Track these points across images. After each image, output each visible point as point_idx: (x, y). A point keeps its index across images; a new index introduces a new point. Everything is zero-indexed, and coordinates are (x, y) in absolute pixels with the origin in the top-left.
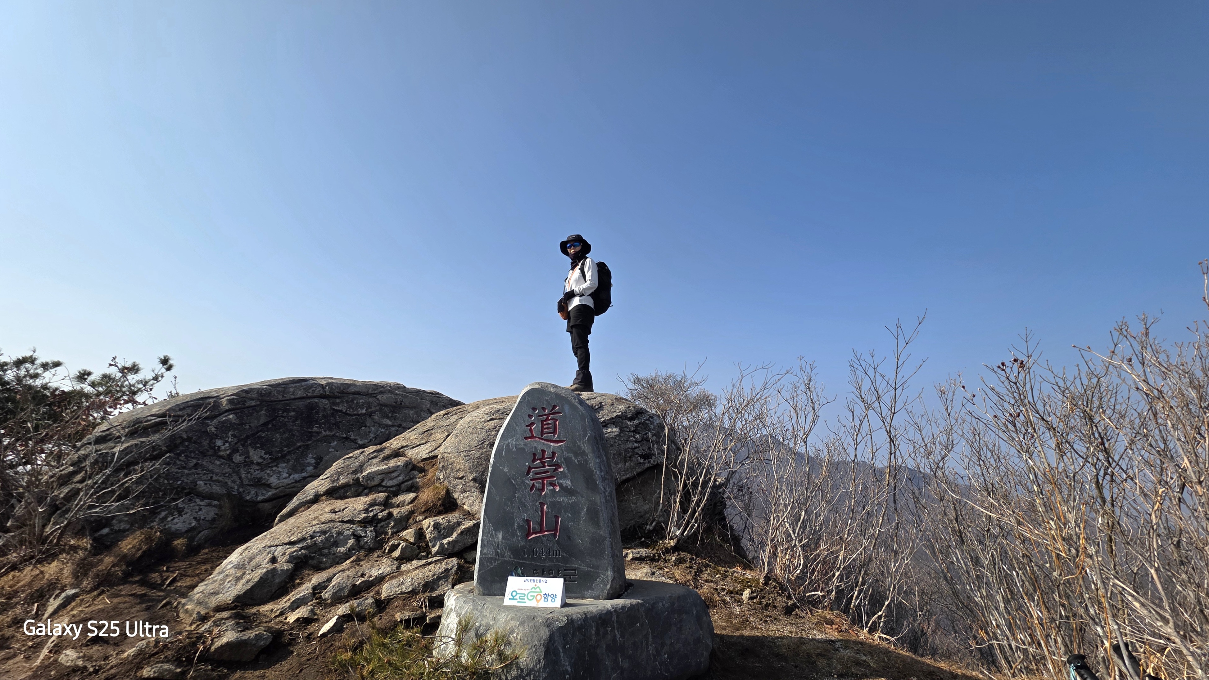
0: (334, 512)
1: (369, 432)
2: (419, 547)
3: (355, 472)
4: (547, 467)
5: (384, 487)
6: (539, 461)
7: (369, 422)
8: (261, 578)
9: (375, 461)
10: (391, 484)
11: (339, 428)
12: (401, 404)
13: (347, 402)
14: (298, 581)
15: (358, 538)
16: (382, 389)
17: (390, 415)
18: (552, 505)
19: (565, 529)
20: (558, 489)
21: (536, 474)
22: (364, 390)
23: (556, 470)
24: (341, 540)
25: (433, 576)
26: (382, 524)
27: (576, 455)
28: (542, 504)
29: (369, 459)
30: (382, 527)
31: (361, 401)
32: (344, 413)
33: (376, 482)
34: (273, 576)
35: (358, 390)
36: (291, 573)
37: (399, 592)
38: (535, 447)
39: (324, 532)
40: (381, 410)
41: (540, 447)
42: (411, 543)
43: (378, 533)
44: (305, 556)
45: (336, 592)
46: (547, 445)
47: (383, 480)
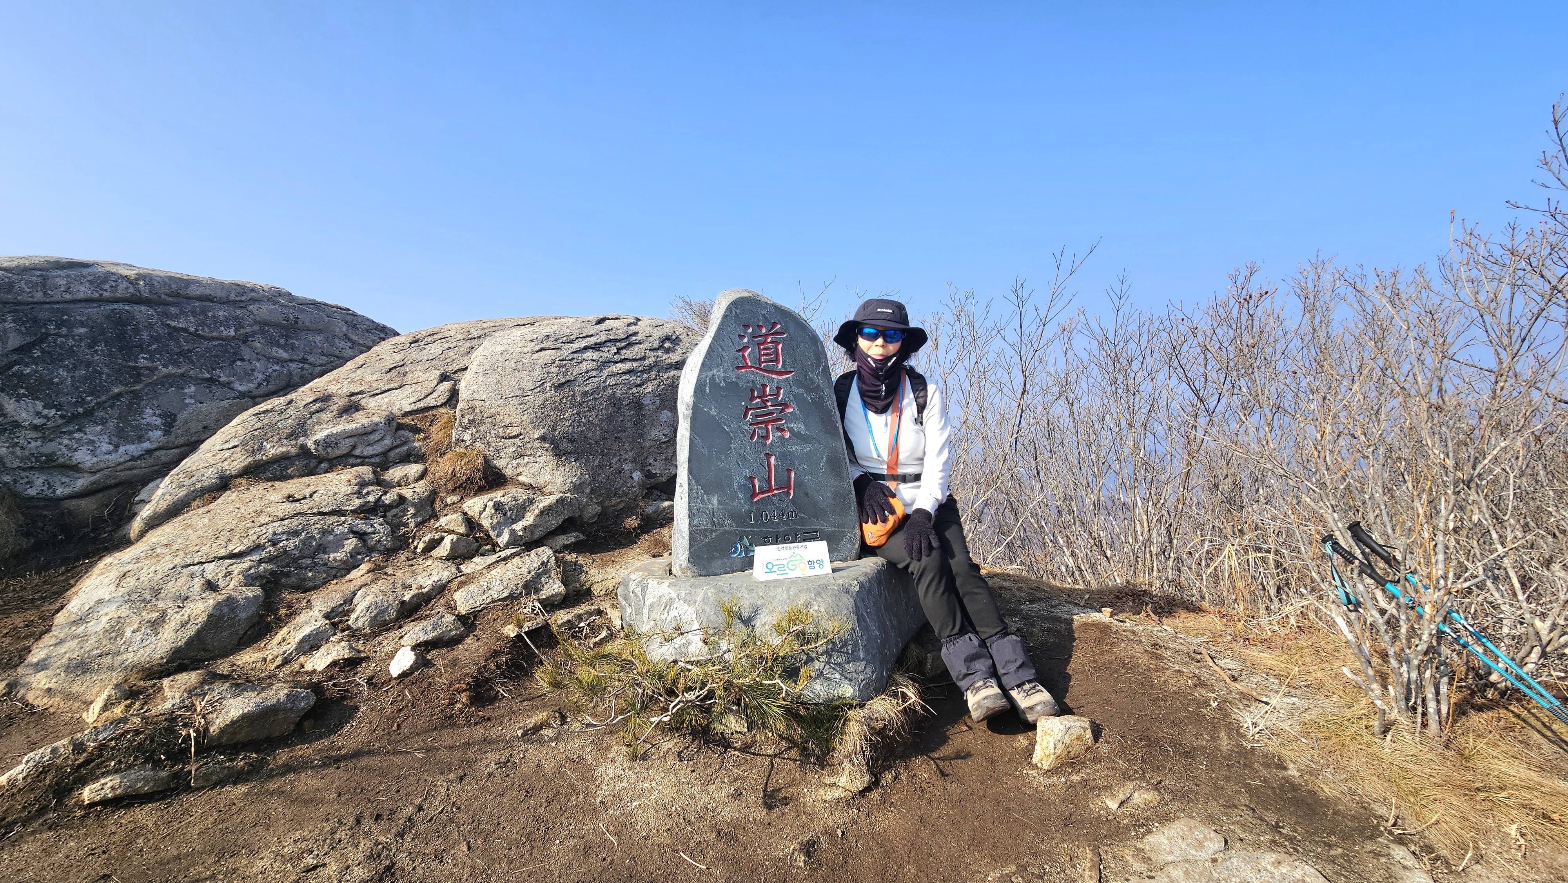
0: (291, 499)
1: (253, 370)
2: (476, 539)
3: (293, 435)
4: (770, 408)
5: (357, 457)
6: (758, 400)
7: (246, 352)
8: (210, 616)
9: (325, 416)
10: (372, 453)
11: (192, 362)
12: (296, 322)
13: (194, 313)
14: (283, 611)
15: (361, 536)
16: (253, 294)
17: (282, 341)
18: (783, 457)
19: (799, 484)
20: (787, 435)
21: (757, 416)
22: (220, 294)
23: (782, 411)
24: (329, 542)
25: (529, 572)
26: (394, 511)
27: (809, 390)
28: (768, 456)
29: (312, 414)
30: (394, 516)
31: (221, 313)
32: (190, 333)
33: (343, 449)
34: (232, 610)
35: (207, 292)
36: (264, 601)
37: (489, 600)
38: (753, 381)
39: (296, 533)
40: (263, 332)
41: (759, 381)
42: (462, 535)
43: (395, 526)
44: (273, 573)
45: (376, 616)
46: (768, 377)
47: (354, 447)
